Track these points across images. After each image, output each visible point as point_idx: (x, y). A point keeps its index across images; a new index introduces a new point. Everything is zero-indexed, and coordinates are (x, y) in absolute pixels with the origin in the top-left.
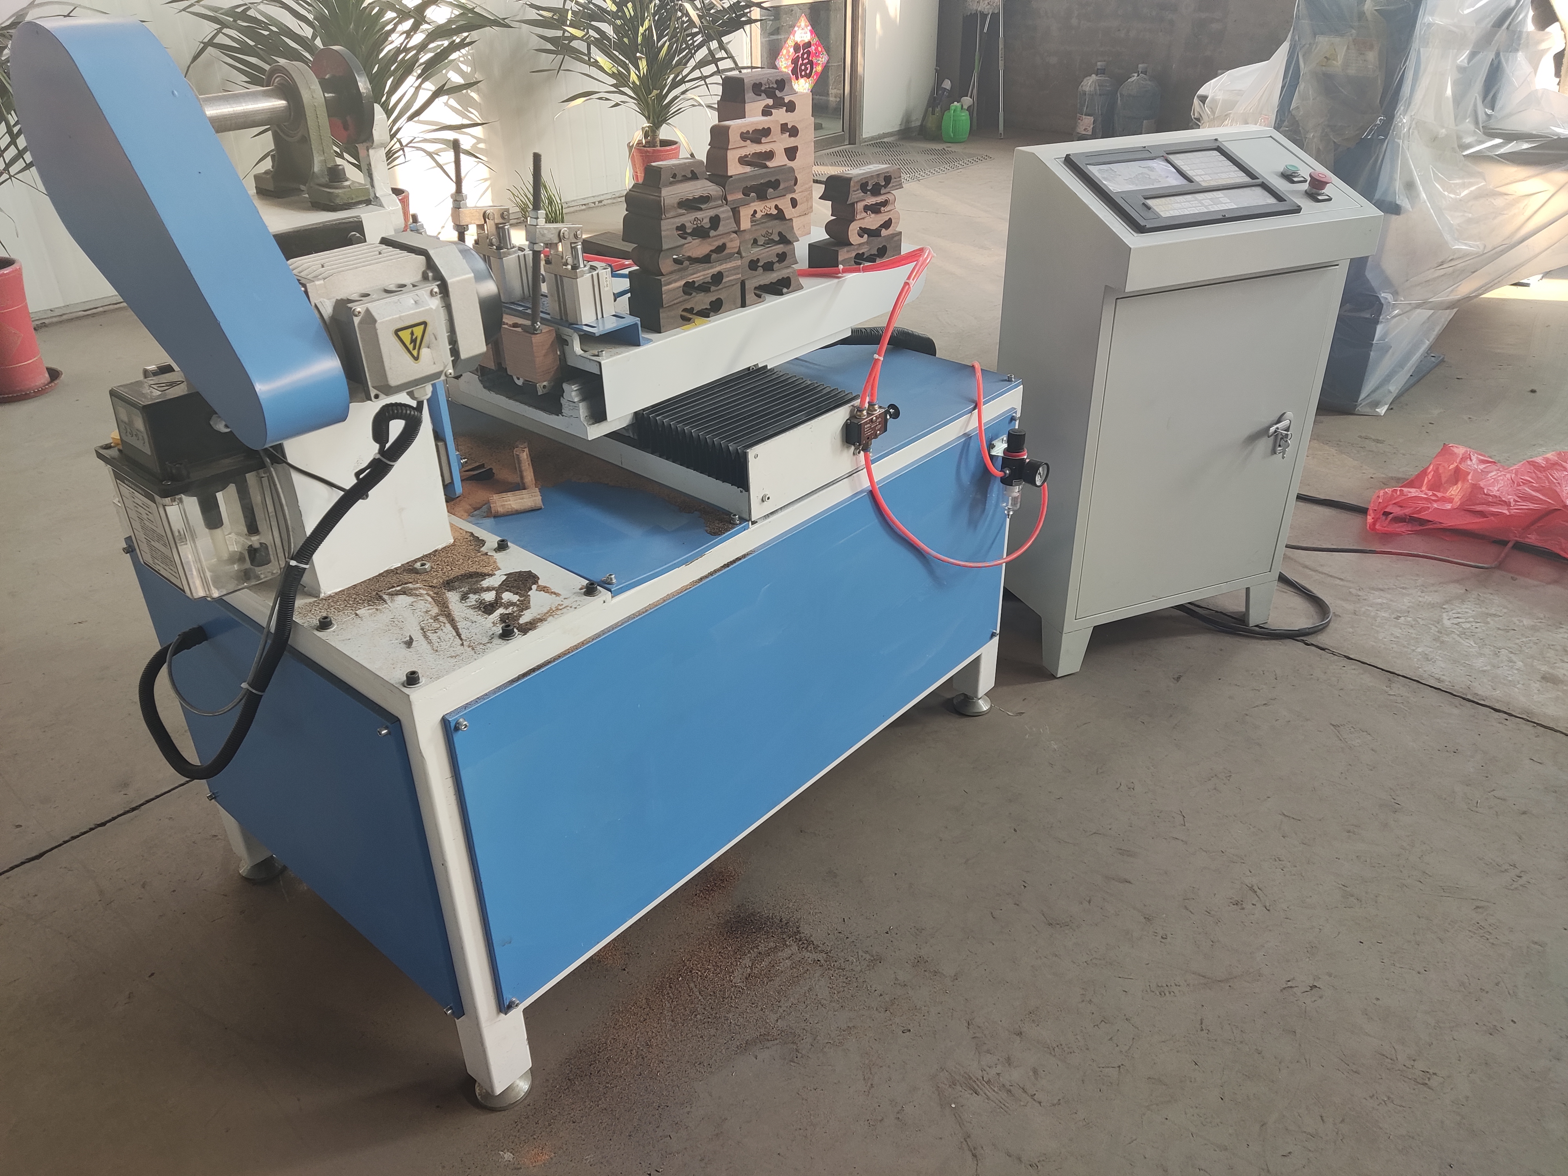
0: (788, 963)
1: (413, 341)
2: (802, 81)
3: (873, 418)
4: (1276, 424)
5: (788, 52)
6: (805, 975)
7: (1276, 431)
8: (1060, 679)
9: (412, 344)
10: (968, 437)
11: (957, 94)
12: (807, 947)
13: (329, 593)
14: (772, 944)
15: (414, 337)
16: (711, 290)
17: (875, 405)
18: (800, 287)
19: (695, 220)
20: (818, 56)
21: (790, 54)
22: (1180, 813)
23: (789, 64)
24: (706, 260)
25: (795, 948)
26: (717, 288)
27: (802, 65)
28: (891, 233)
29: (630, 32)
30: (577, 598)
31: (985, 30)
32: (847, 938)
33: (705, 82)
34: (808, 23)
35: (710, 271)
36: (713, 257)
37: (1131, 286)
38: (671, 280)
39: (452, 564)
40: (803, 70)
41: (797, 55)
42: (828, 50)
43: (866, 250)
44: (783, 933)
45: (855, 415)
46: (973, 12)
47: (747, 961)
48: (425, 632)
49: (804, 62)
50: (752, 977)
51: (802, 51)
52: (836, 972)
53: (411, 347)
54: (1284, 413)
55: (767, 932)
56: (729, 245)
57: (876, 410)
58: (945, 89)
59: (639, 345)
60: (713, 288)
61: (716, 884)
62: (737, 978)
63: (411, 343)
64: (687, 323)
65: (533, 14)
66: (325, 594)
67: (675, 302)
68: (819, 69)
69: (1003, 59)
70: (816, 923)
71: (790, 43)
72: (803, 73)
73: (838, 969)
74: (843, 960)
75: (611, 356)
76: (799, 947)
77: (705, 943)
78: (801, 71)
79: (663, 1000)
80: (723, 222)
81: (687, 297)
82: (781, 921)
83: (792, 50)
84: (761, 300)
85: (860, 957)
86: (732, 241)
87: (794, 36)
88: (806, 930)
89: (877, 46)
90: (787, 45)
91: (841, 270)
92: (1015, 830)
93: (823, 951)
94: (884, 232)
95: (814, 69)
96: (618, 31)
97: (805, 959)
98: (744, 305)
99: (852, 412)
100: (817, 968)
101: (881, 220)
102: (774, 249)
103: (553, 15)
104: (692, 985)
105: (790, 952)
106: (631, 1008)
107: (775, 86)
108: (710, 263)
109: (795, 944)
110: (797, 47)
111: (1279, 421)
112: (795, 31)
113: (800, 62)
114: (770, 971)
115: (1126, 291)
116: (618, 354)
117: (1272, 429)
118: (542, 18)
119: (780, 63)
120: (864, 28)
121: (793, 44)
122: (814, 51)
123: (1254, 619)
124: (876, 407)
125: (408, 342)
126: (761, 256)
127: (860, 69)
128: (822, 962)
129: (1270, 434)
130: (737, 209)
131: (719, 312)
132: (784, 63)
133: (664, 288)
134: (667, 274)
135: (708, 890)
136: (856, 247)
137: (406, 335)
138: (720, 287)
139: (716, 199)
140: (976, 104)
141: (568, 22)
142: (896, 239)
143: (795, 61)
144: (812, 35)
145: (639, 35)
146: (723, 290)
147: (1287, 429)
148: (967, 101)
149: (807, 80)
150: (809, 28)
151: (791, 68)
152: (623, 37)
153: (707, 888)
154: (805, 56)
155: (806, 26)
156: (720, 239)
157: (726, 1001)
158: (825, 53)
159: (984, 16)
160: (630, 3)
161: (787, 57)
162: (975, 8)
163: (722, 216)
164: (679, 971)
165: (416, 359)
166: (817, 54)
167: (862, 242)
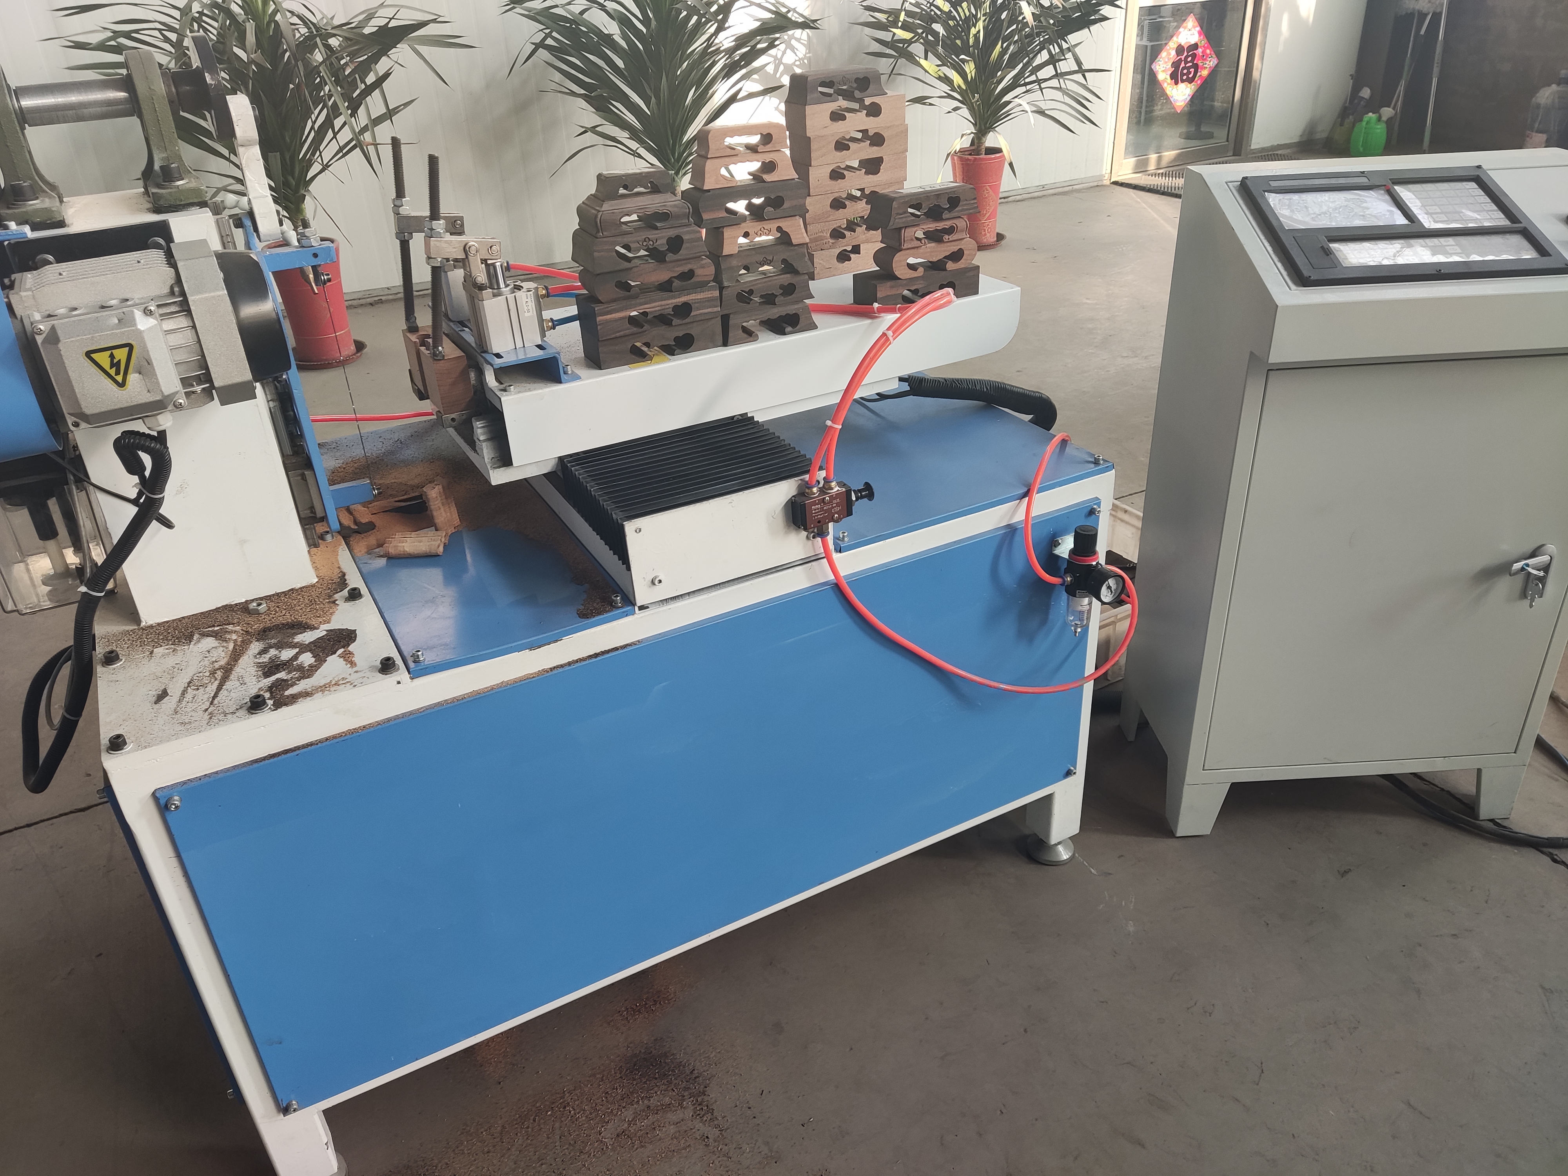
0: (672, 1129)
1: (115, 365)
2: (1182, 86)
3: (825, 498)
4: (1526, 559)
5: (1169, 54)
6: (683, 1151)
7: (1523, 569)
8: (1180, 839)
9: (114, 368)
10: (1011, 530)
11: (1374, 106)
12: (703, 1116)
13: (150, 622)
14: (667, 1100)
15: (115, 361)
16: (673, 324)
17: (832, 482)
18: (813, 326)
19: (645, 241)
20: (1206, 59)
21: (1171, 56)
22: (1259, 1065)
23: (1168, 67)
24: (666, 287)
25: (689, 1113)
26: (684, 322)
27: (1183, 68)
28: (963, 266)
29: (963, 34)
30: (368, 674)
31: (1422, 32)
32: (755, 1117)
33: (1040, 86)
34: (1196, 24)
35: (670, 302)
36: (674, 284)
37: (1276, 357)
38: (609, 309)
39: (290, 608)
40: (1185, 74)
41: (1179, 58)
42: (1218, 55)
43: (921, 286)
44: (686, 1089)
45: (803, 492)
46: (1409, 12)
47: (628, 1114)
48: (188, 687)
49: (1187, 65)
50: (624, 1136)
51: (1186, 54)
52: (720, 1159)
53: (112, 372)
54: (1543, 545)
55: (670, 1082)
56: (698, 272)
57: (832, 489)
58: (1363, 98)
59: (559, 381)
60: (676, 321)
61: (646, 1004)
62: (608, 1133)
63: (111, 368)
64: (640, 359)
65: (867, 17)
66: (146, 623)
67: (618, 335)
68: (1205, 73)
69: (1439, 65)
70: (729, 1086)
71: (1172, 45)
72: (1185, 77)
73: (724, 1156)
74: (734, 1146)
75: (519, 392)
76: (695, 1113)
77: (598, 1076)
78: (1183, 74)
79: (519, 1134)
80: (688, 245)
81: (635, 330)
82: (692, 1073)
83: (1173, 53)
84: (751, 339)
85: (756, 1147)
86: (703, 267)
87: (1177, 38)
88: (713, 1093)
89: (1281, 48)
90: (1168, 48)
91: (875, 309)
92: (1025, 1031)
93: (717, 1126)
94: (950, 266)
95: (1199, 74)
96: (950, 32)
97: (694, 1130)
98: (725, 344)
99: (799, 487)
100: (701, 1147)
101: (945, 251)
102: (776, 279)
103: (888, 17)
104: (557, 1125)
105: (681, 1116)
106: (482, 1133)
107: (855, 85)
108: (672, 291)
109: (692, 1108)
110: (1180, 49)
111: (1533, 555)
112: (1180, 33)
113: (1183, 65)
114: (647, 1133)
115: (1269, 362)
116: (530, 390)
117: (1517, 566)
118: (875, 20)
119: (1158, 67)
120: (1265, 29)
121: (1176, 46)
122: (1201, 54)
123: (1488, 809)
124: (833, 484)
125: (107, 366)
126: (756, 287)
127: (1255, 74)
128: (711, 1140)
129: (1512, 572)
130: (721, 230)
131: (688, 351)
132: (1162, 66)
133: (599, 319)
134: (606, 303)
135: (634, 1010)
136: (905, 282)
137: (103, 359)
138: (687, 320)
139: (678, 217)
140: (1399, 116)
141: (900, 24)
142: (971, 274)
143: (1176, 65)
144: (1200, 35)
145: (971, 36)
146: (695, 324)
147: (1546, 568)
148: (1387, 112)
149: (1189, 85)
150: (1198, 29)
151: (1170, 72)
152: (956, 38)
153: (635, 1007)
154: (1190, 59)
155: (1194, 27)
156: (686, 263)
157: (583, 1157)
158: (1214, 56)
159: (1422, 16)
160: (965, 2)
161: (1167, 60)
162: (1412, 7)
163: (685, 237)
164: (553, 1103)
165: (122, 385)
166: (1204, 57)
167: (916, 276)
